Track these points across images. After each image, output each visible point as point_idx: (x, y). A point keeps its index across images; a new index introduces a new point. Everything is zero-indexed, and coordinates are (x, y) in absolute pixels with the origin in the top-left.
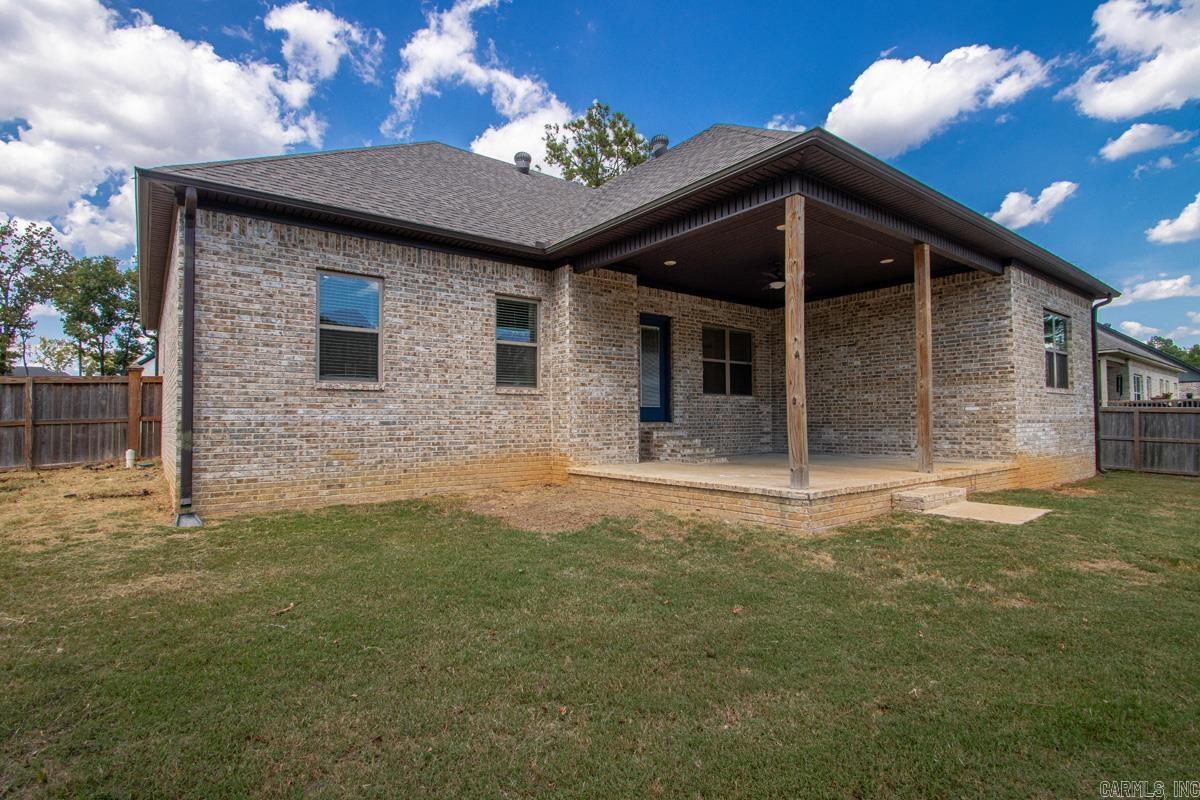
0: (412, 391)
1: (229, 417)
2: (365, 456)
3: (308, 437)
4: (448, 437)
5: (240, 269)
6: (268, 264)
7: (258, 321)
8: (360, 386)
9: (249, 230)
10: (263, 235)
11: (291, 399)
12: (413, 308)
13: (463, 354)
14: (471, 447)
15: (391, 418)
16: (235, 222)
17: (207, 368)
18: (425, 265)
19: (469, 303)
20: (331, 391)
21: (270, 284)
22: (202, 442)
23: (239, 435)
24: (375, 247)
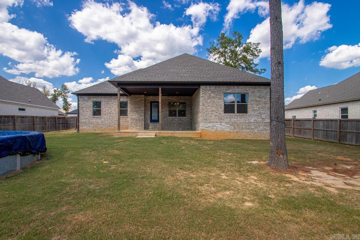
0: (105, 117)
1: (83, 121)
2: (99, 126)
3: (92, 123)
4: (111, 124)
5: (84, 102)
6: (87, 101)
7: (86, 109)
8: (98, 117)
9: (85, 97)
10: (86, 98)
11: (89, 119)
12: (106, 105)
13: (113, 111)
14: (115, 126)
15: (102, 121)
16: (83, 96)
17: (80, 115)
18: (107, 98)
19: (115, 103)
20: (94, 117)
21: (87, 104)
22: (80, 124)
23: (83, 123)
24: (100, 97)
